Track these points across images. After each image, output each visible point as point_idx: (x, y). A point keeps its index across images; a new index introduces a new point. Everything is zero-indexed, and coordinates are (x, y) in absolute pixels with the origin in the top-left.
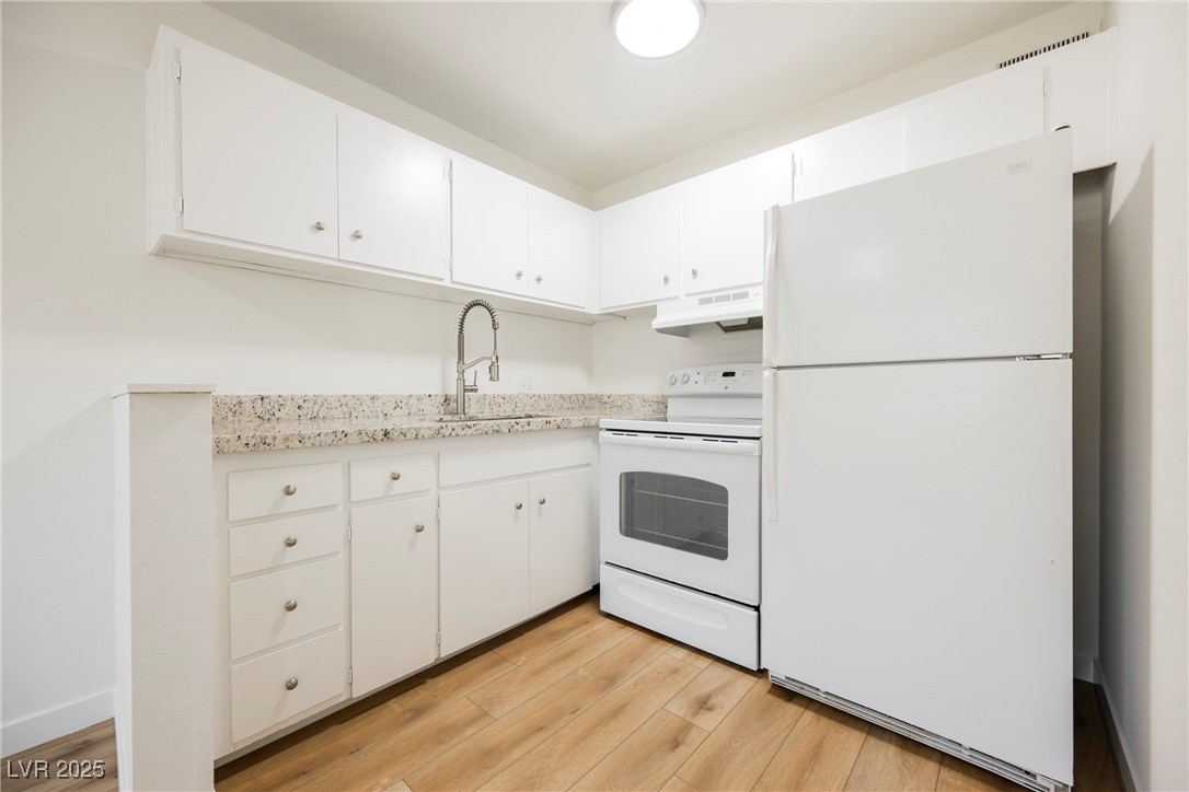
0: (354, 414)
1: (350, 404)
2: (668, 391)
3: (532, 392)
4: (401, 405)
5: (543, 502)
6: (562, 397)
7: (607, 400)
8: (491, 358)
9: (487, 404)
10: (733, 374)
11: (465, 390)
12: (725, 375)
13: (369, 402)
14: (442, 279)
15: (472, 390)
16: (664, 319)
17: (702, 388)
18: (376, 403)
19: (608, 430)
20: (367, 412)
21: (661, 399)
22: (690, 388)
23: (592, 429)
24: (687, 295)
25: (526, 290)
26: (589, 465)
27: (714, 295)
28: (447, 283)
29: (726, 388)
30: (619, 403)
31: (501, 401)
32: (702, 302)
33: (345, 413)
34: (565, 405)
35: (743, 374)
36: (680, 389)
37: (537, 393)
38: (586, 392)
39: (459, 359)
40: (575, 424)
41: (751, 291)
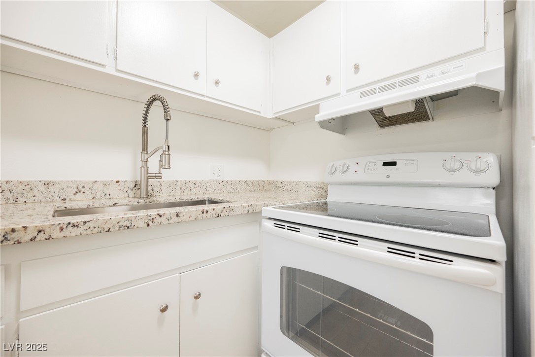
0: (22, 200)
1: (16, 190)
2: (328, 179)
3: (221, 179)
4: (83, 190)
5: (197, 297)
6: (246, 182)
7: (279, 185)
8: (162, 147)
10: (394, 164)
11: (148, 178)
12: (386, 164)
13: (42, 188)
14: (103, 66)
15: (156, 177)
16: (328, 111)
17: (361, 177)
18: (51, 189)
19: (270, 219)
20: (39, 196)
21: (321, 185)
22: (350, 177)
23: (254, 215)
24: (348, 91)
26: (256, 248)
27: (377, 86)
28: (110, 70)
29: (388, 177)
30: (289, 188)
31: (192, 186)
32: (363, 95)
33: (8, 199)
34: (248, 188)
35: (407, 164)
36: (339, 177)
37: (225, 179)
38: (265, 179)
39: (143, 150)
41: (423, 74)
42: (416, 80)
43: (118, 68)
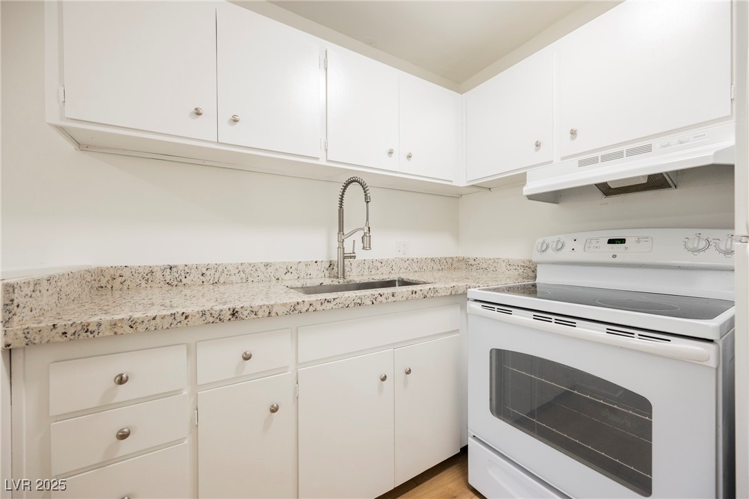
0: (251, 279)
1: (247, 271)
2: (537, 257)
3: (406, 257)
4: (291, 270)
5: (408, 372)
6: (432, 260)
7: (473, 262)
8: (363, 229)
9: (366, 267)
10: (622, 241)
11: (344, 258)
12: (611, 241)
13: (263, 269)
14: (317, 159)
15: (351, 257)
16: (536, 185)
17: (580, 256)
18: (270, 270)
19: (476, 300)
20: (262, 277)
21: (527, 264)
22: (565, 255)
23: (458, 297)
24: (563, 159)
25: (397, 167)
26: (457, 331)
27: (599, 154)
28: (322, 162)
29: (614, 256)
30: (485, 266)
31: (379, 265)
32: (583, 163)
33: (242, 279)
34: (435, 267)
35: (638, 241)
36: (551, 255)
37: (411, 257)
38: (454, 255)
39: (340, 231)
40: (442, 293)
41: (656, 143)
42: (648, 149)
43: (329, 159)
